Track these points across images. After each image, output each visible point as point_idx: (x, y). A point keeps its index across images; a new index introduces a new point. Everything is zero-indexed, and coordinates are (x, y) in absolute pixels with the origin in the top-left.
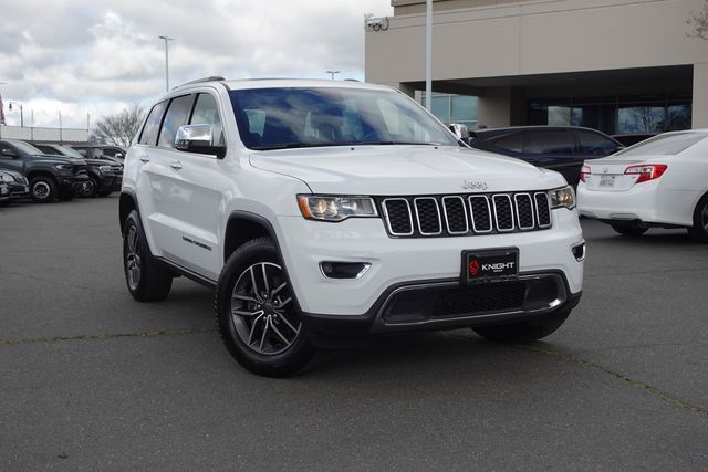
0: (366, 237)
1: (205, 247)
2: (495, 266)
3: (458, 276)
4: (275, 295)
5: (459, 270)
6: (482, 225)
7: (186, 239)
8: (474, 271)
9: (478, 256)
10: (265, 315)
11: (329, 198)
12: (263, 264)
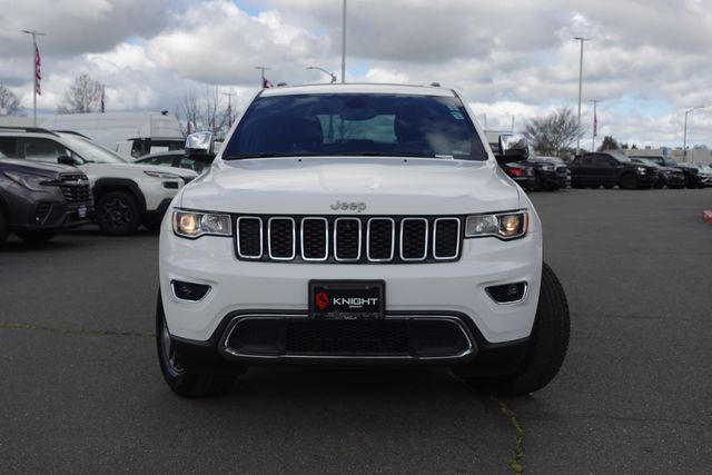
2: (351, 302)
3: (306, 308)
5: (307, 302)
6: (347, 252)
8: (322, 305)
9: (326, 287)
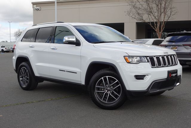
0: (145, 68)
1: (74, 73)
3: (166, 78)
4: (111, 86)
5: (167, 76)
7: (60, 70)
8: (170, 76)
10: (108, 92)
11: (133, 57)
12: (107, 77)
